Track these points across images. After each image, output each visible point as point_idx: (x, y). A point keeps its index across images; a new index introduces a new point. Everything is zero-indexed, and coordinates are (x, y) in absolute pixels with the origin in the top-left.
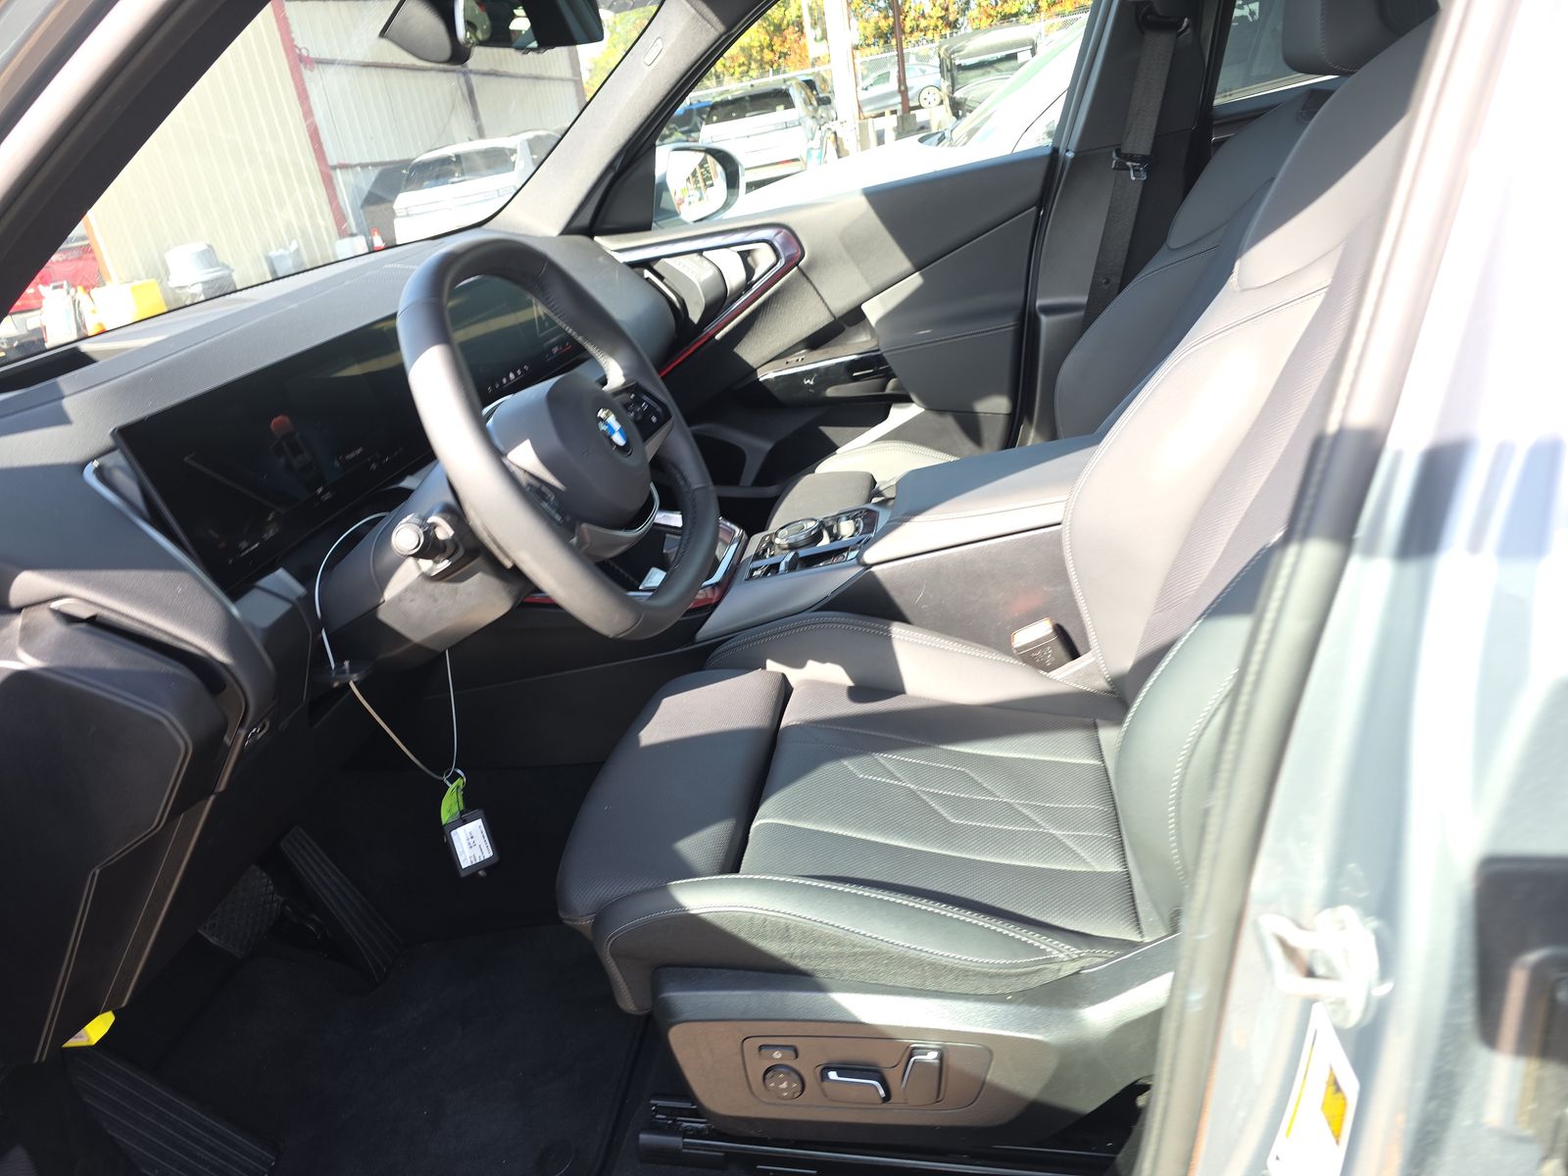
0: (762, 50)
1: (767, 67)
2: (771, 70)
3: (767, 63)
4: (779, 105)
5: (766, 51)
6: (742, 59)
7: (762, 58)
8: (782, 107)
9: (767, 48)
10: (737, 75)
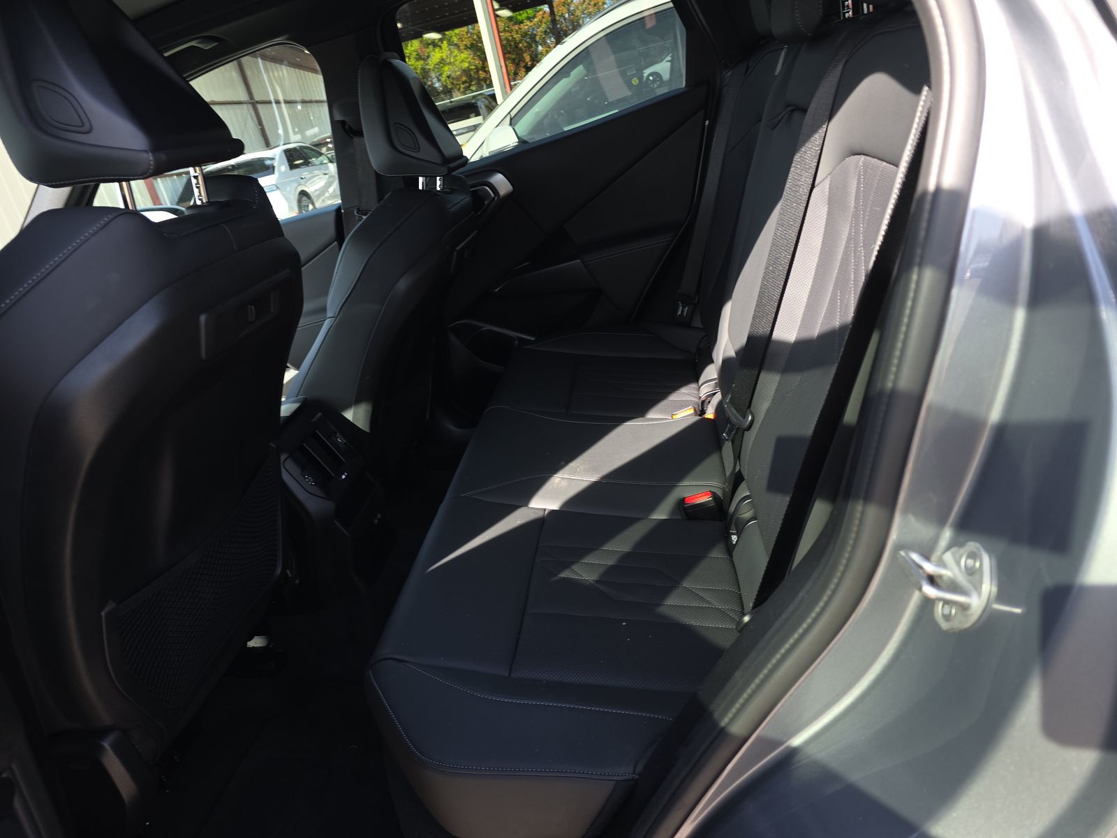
0: (478, 72)
1: (483, 83)
2: (485, 85)
3: (482, 80)
4: (471, 113)
5: (481, 72)
6: (464, 79)
7: (479, 77)
8: (473, 115)
9: (482, 70)
10: (462, 89)
